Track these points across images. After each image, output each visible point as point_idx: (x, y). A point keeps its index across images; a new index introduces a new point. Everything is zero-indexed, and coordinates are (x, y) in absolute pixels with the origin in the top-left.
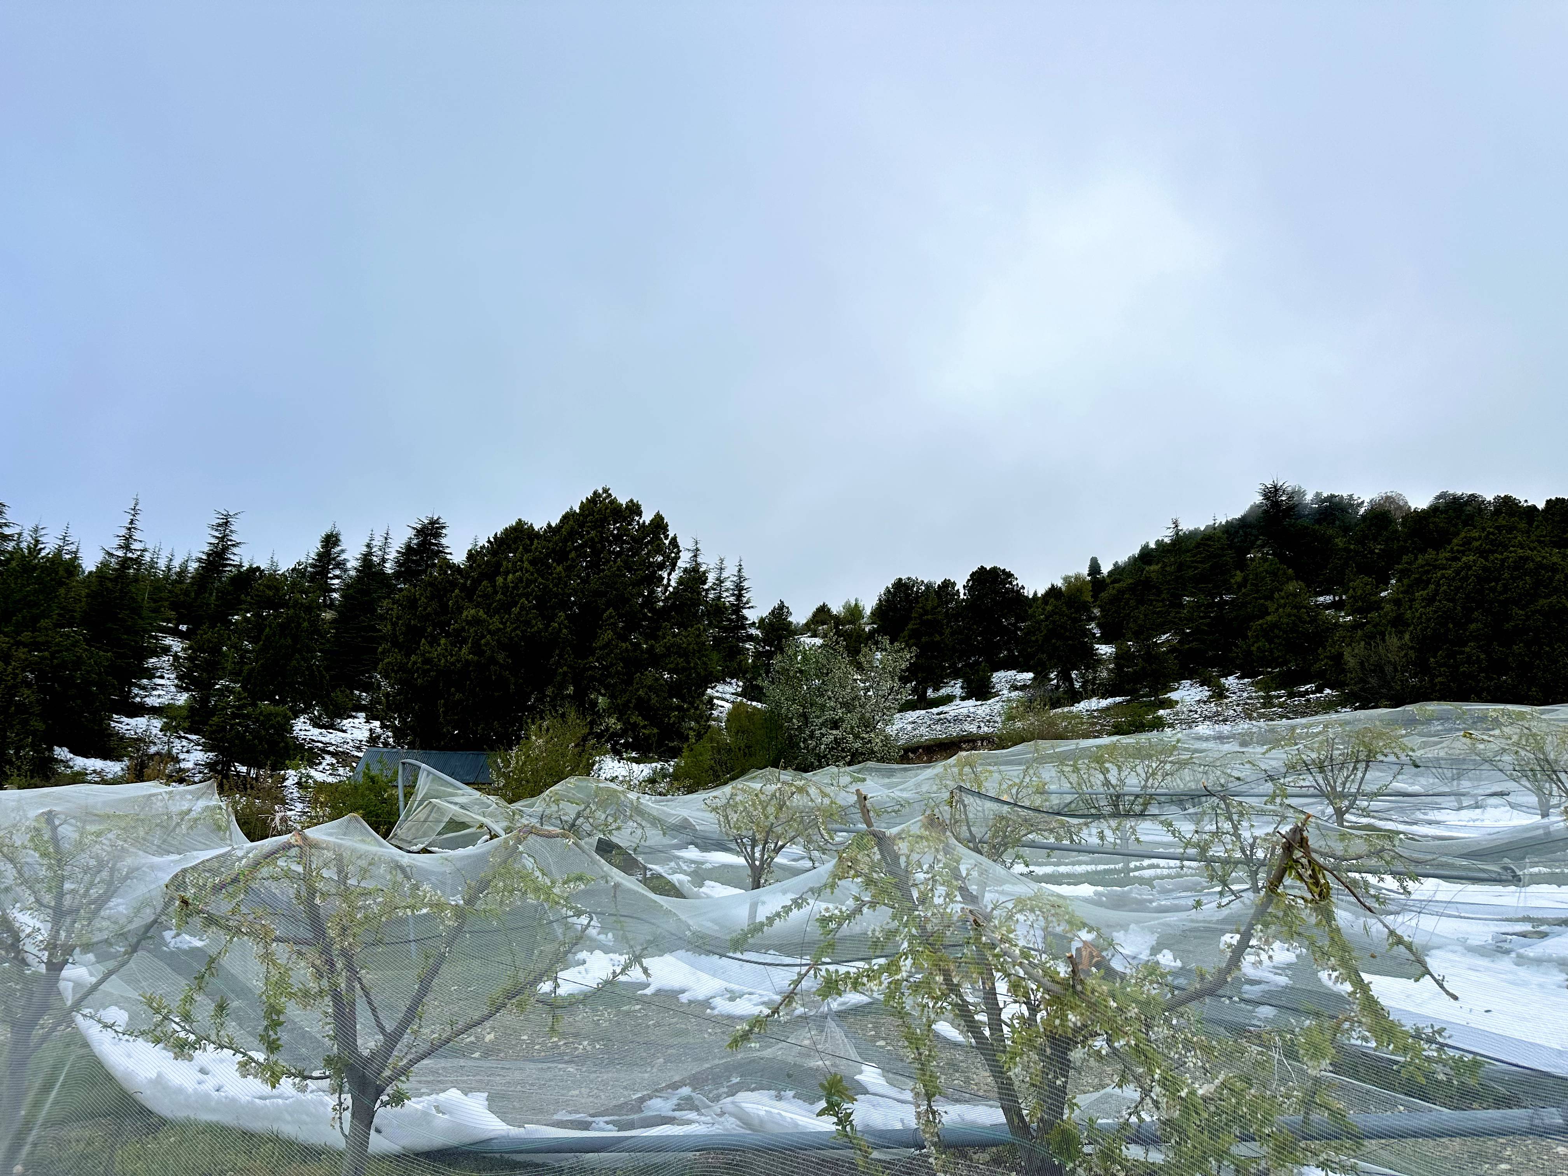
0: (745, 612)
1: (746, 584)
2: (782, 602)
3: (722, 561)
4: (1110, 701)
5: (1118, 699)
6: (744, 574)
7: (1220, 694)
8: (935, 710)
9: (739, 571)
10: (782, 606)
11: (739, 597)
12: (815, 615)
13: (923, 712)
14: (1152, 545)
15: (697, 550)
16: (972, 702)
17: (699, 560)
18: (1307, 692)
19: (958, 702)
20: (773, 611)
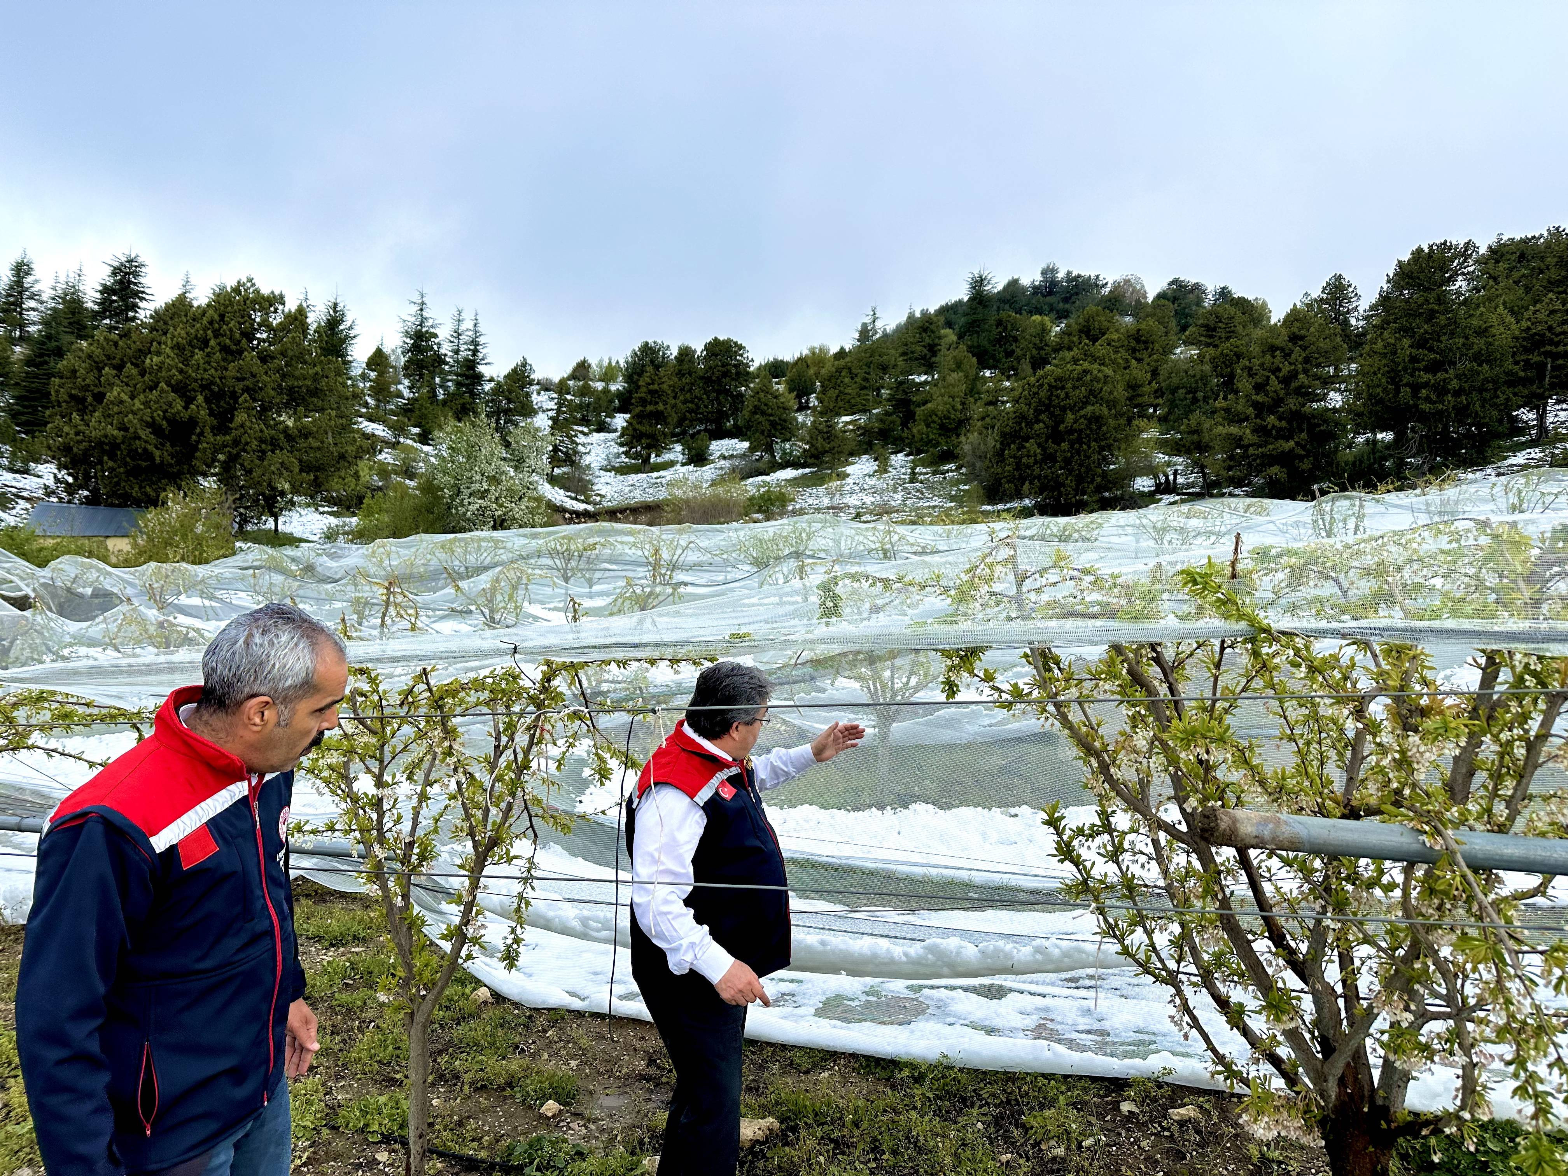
0: (481, 369)
1: (481, 340)
2: (525, 359)
3: (460, 312)
4: (801, 471)
5: (807, 470)
6: (481, 328)
7: (883, 469)
8: (655, 474)
9: (475, 325)
10: (524, 364)
11: (475, 352)
12: (575, 370)
13: (645, 475)
14: (918, 314)
15: (423, 303)
16: (691, 468)
17: (425, 314)
18: (948, 471)
19: (678, 467)
20: (516, 368)
